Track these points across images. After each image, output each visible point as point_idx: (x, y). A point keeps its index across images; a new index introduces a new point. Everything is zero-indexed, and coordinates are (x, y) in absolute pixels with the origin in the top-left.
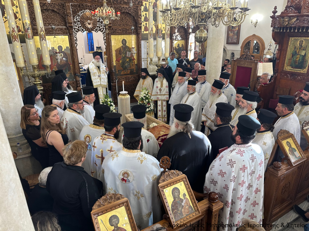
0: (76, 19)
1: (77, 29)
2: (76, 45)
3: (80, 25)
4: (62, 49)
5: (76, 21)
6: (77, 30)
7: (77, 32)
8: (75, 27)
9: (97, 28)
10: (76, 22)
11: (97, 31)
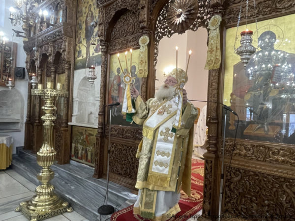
0: (163, 15)
1: (161, 32)
2: (155, 62)
3: (167, 25)
4: (135, 71)
5: (162, 18)
6: (161, 35)
7: (160, 38)
8: (159, 30)
9: (196, 22)
10: (163, 20)
11: (195, 29)
